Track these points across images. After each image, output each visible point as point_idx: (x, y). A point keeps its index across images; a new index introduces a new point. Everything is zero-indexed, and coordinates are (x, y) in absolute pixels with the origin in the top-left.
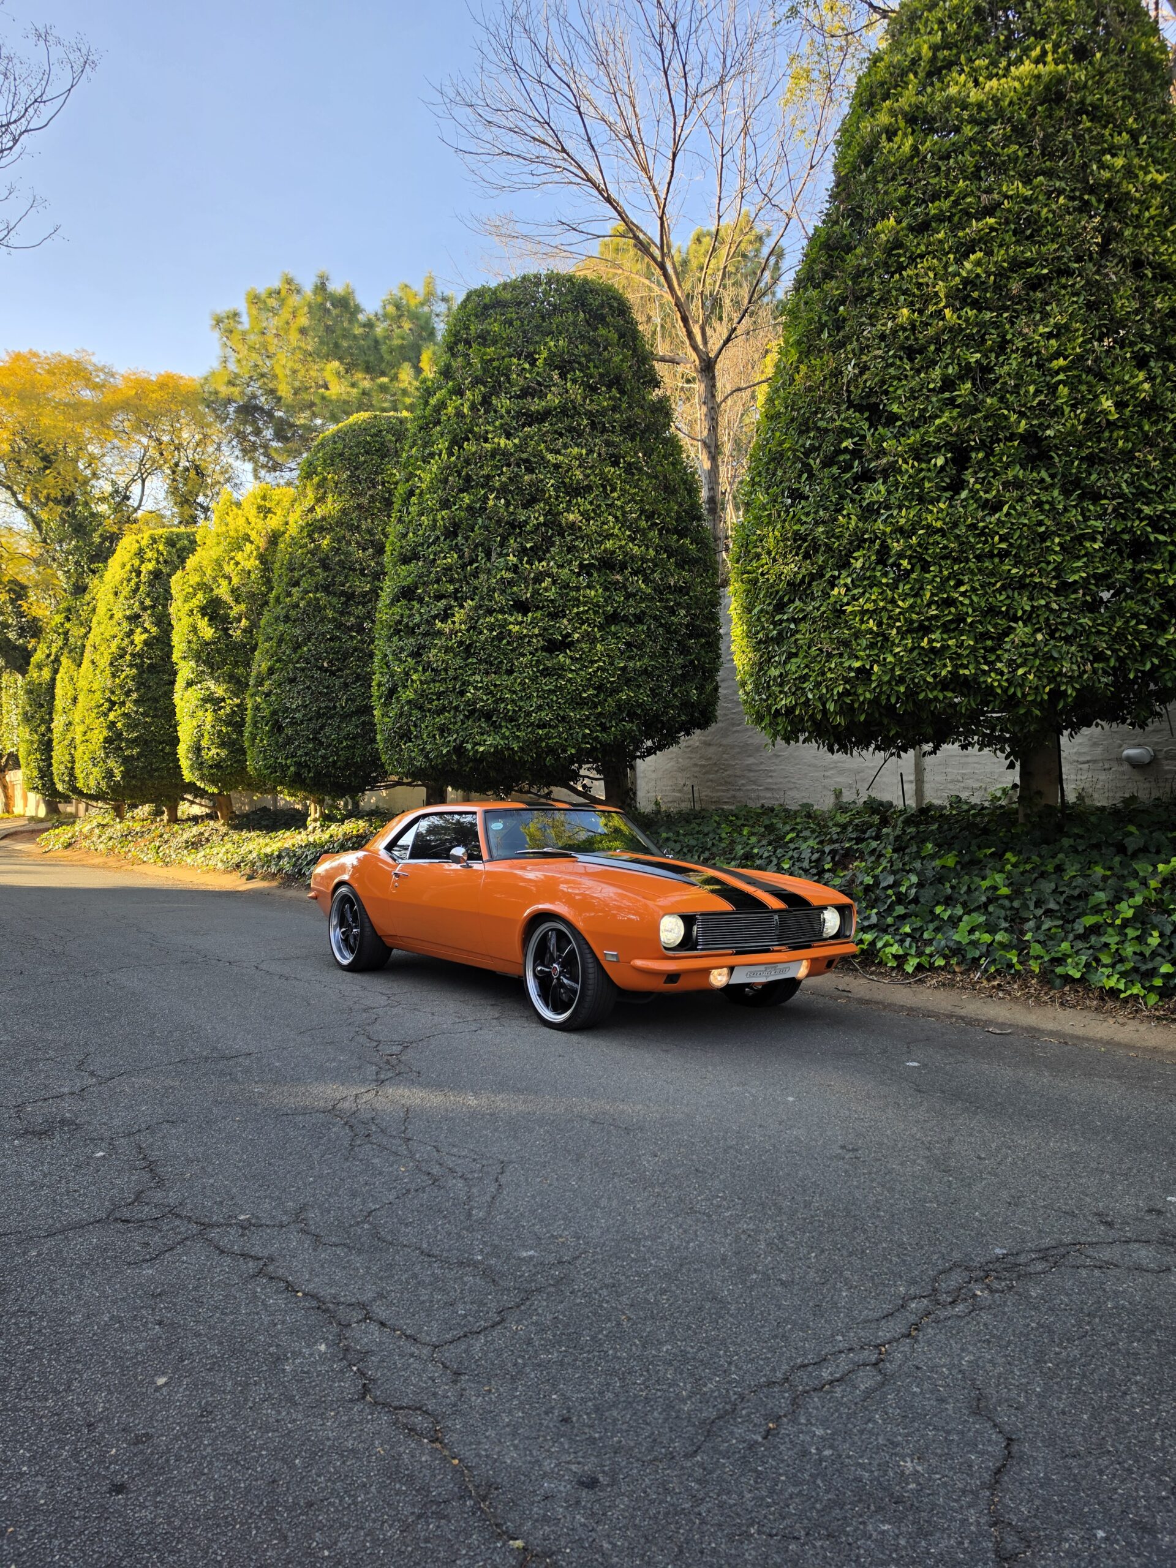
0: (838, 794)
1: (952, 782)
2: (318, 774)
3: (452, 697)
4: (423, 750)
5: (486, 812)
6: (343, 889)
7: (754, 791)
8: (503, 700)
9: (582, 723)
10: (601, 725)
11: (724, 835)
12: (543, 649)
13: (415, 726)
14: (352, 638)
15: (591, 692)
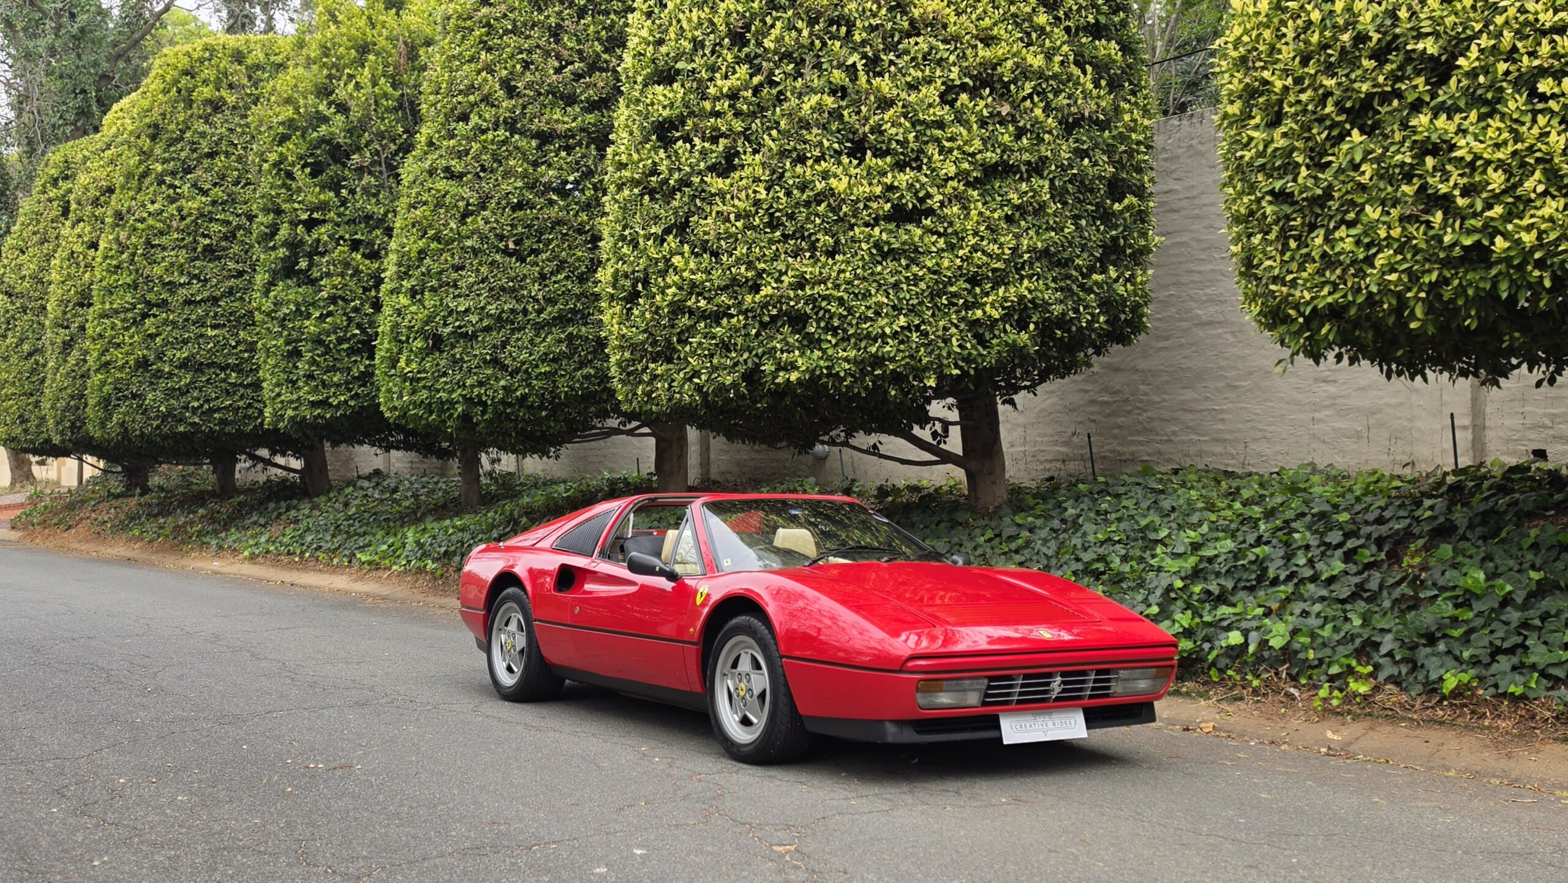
1: (1531, 428)
7: (1192, 442)
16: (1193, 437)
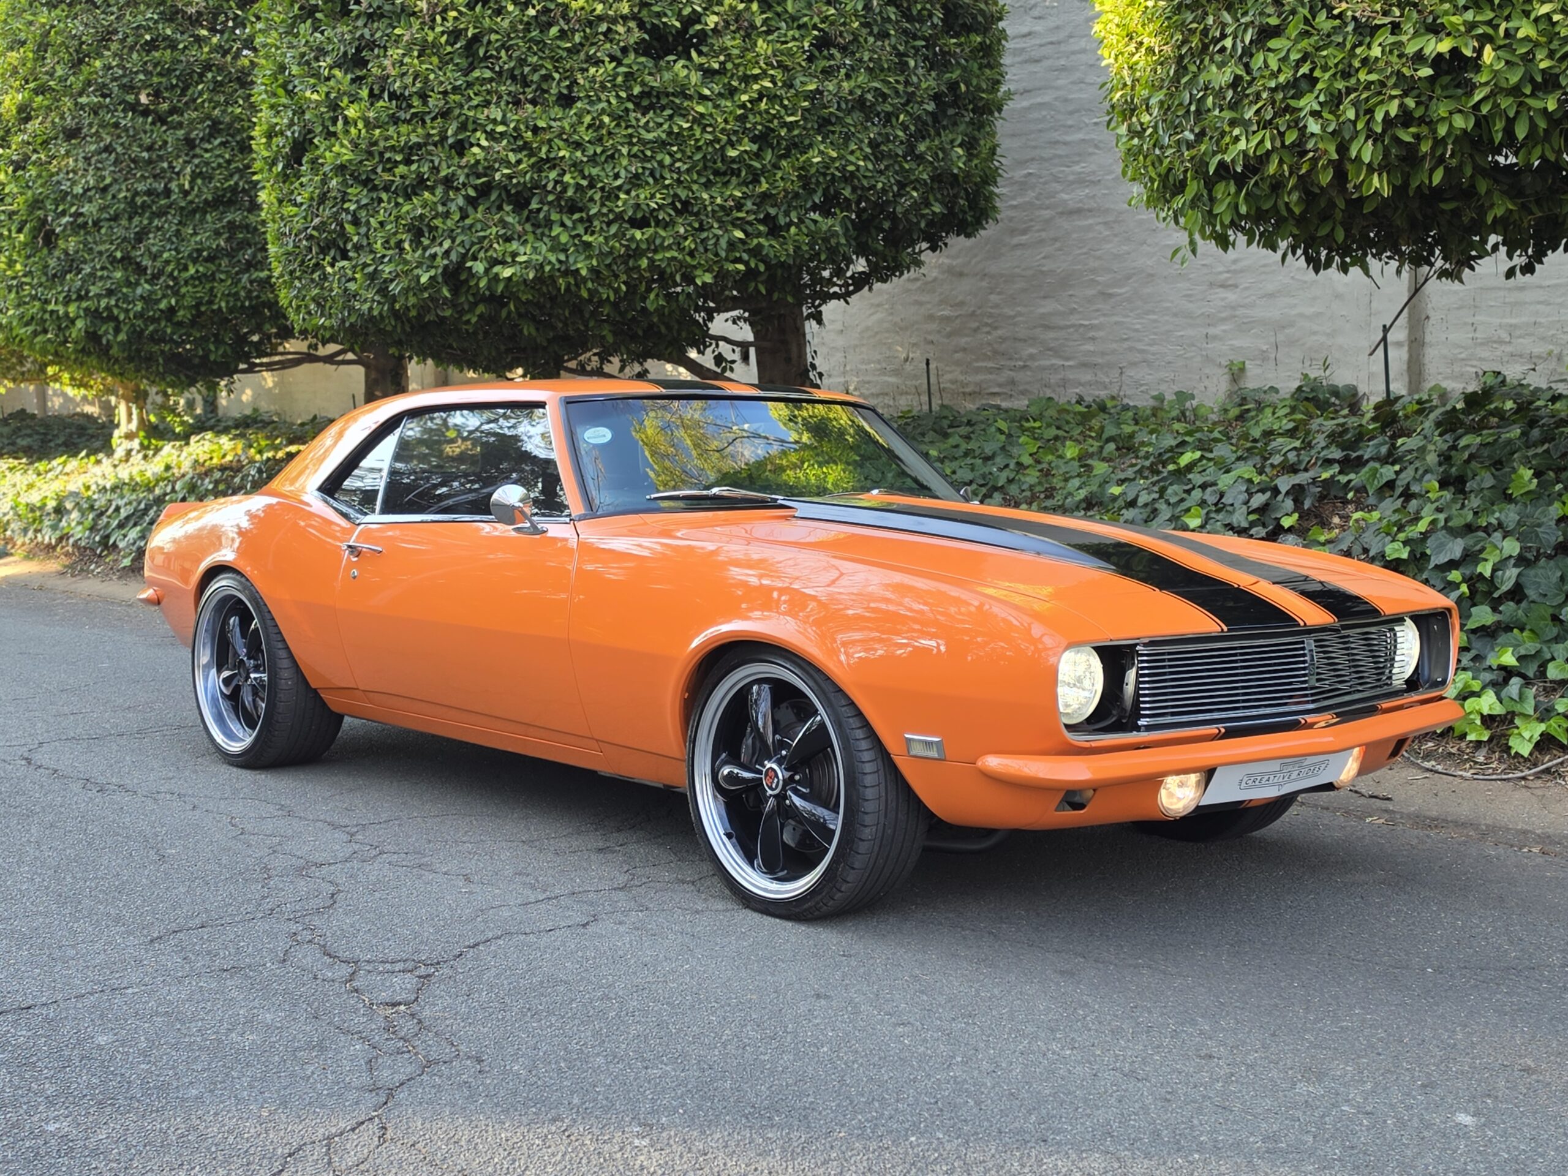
0: (1237, 373)
1: (1483, 344)
2: (136, 335)
3: (439, 156)
4: (373, 276)
5: (569, 402)
6: (223, 584)
7: (1054, 369)
8: (552, 162)
9: (726, 215)
10: (768, 220)
11: (1027, 460)
12: (642, 48)
13: (356, 222)
14: (199, 40)
15: (747, 146)
16: (1054, 361)
